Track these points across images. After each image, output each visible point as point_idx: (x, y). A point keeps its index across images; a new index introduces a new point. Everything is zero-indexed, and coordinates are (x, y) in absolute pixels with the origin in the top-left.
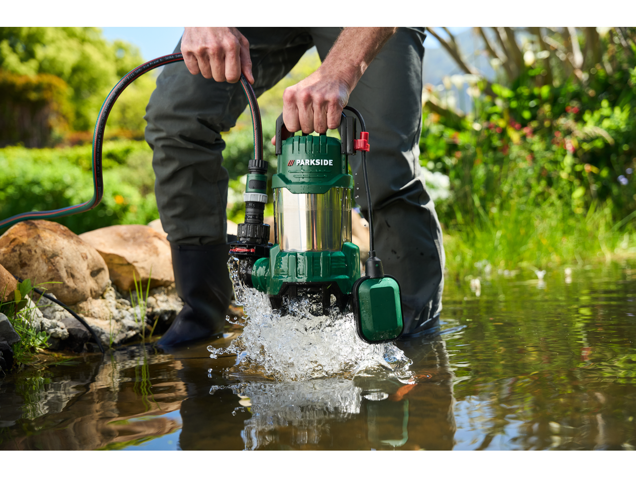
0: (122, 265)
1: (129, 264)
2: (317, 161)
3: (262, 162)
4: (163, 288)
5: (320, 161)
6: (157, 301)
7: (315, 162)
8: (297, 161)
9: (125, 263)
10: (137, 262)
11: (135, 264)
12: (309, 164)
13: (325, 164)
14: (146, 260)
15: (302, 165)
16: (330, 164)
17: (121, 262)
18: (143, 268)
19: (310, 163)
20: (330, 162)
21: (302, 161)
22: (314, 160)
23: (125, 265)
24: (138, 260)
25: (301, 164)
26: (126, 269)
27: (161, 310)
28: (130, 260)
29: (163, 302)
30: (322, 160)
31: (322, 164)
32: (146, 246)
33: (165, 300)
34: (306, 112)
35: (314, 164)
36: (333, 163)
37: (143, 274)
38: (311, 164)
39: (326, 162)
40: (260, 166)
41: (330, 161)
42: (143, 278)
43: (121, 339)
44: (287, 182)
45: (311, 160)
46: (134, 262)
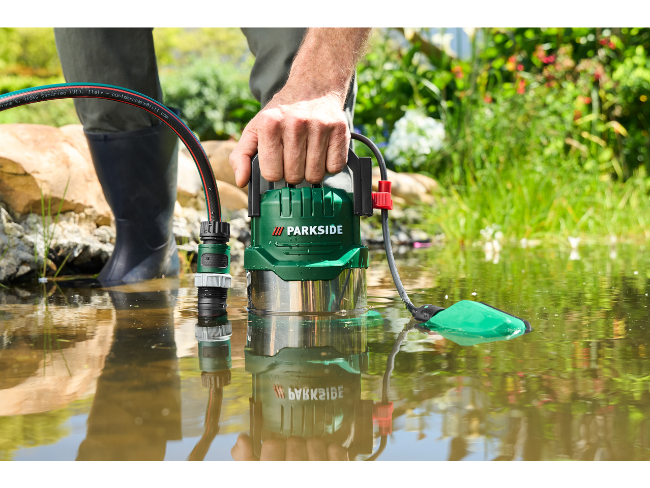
0: (16, 174)
1: (26, 174)
2: (319, 229)
3: (219, 224)
4: (73, 213)
5: (324, 229)
6: (63, 230)
7: (317, 230)
8: (289, 228)
9: (21, 172)
10: (38, 173)
11: (35, 175)
12: (307, 234)
13: (331, 233)
14: (51, 172)
15: (297, 234)
16: (339, 233)
17: (14, 171)
18: (45, 181)
19: (309, 231)
20: (339, 230)
21: (297, 228)
22: (315, 227)
23: (21, 175)
24: (39, 171)
25: (295, 234)
26: (22, 180)
27: (69, 243)
28: (29, 171)
29: (71, 232)
30: (327, 227)
31: (327, 233)
32: (53, 152)
33: (75, 230)
34: (297, 149)
35: (315, 233)
36: (343, 230)
37: (46, 191)
38: (311, 234)
39: (333, 229)
40: (217, 232)
41: (339, 227)
42: (46, 195)
43: (9, 274)
44: (273, 261)
45: (311, 227)
46: (34, 172)
